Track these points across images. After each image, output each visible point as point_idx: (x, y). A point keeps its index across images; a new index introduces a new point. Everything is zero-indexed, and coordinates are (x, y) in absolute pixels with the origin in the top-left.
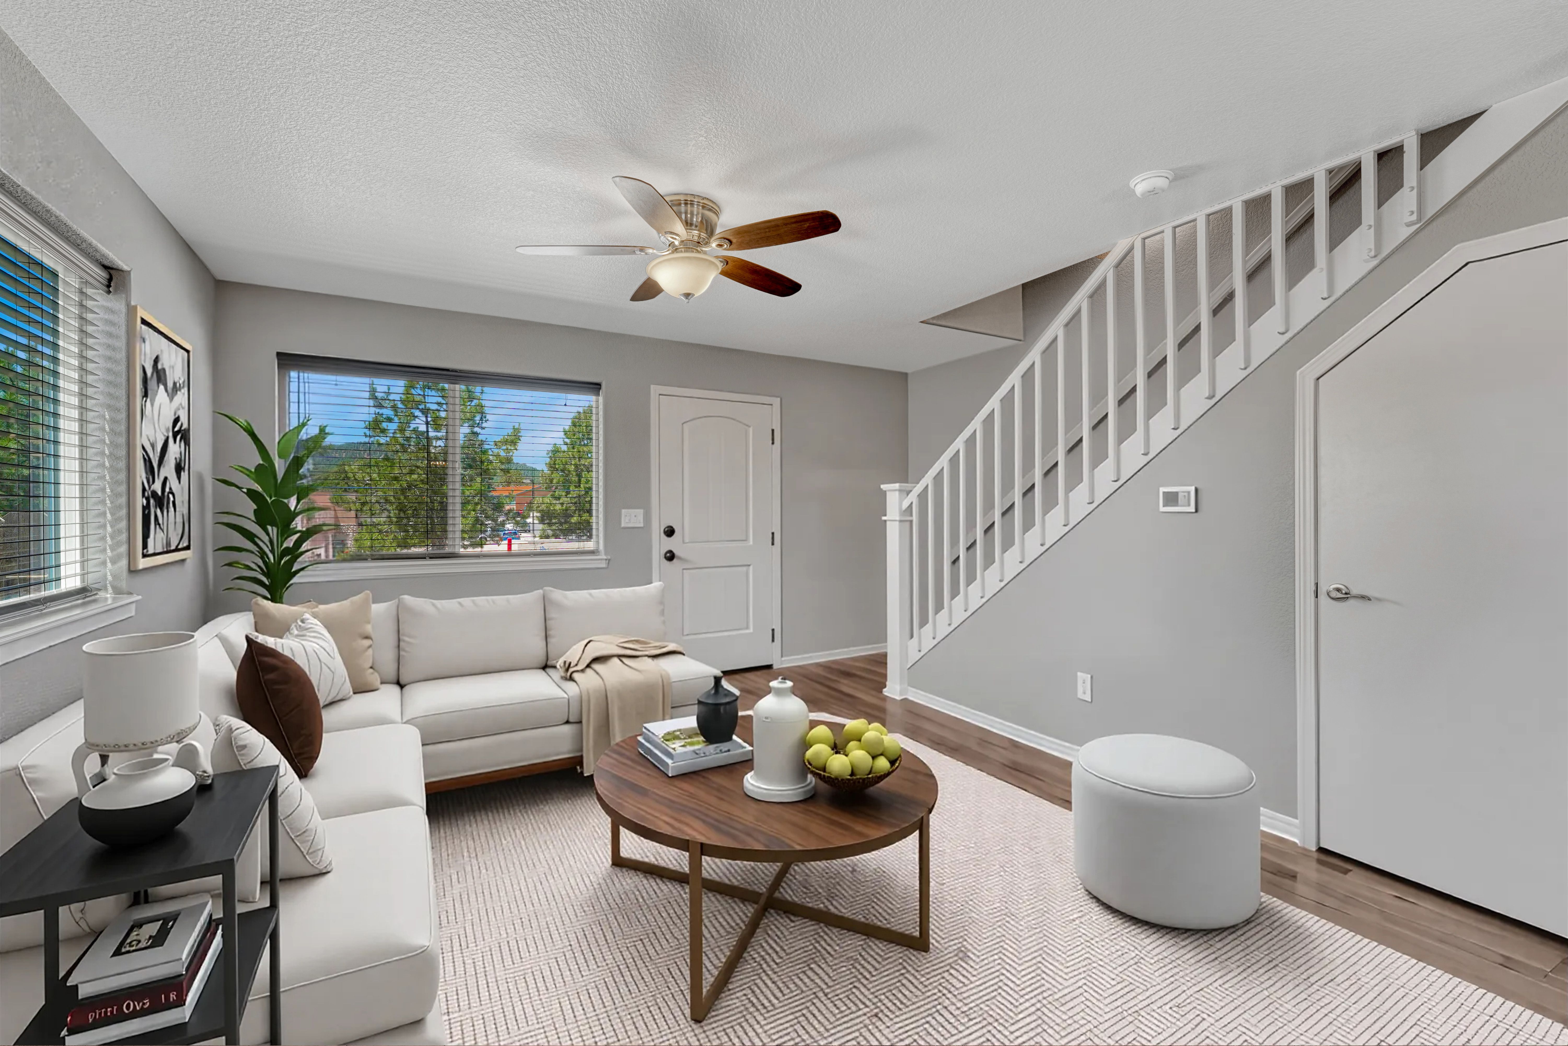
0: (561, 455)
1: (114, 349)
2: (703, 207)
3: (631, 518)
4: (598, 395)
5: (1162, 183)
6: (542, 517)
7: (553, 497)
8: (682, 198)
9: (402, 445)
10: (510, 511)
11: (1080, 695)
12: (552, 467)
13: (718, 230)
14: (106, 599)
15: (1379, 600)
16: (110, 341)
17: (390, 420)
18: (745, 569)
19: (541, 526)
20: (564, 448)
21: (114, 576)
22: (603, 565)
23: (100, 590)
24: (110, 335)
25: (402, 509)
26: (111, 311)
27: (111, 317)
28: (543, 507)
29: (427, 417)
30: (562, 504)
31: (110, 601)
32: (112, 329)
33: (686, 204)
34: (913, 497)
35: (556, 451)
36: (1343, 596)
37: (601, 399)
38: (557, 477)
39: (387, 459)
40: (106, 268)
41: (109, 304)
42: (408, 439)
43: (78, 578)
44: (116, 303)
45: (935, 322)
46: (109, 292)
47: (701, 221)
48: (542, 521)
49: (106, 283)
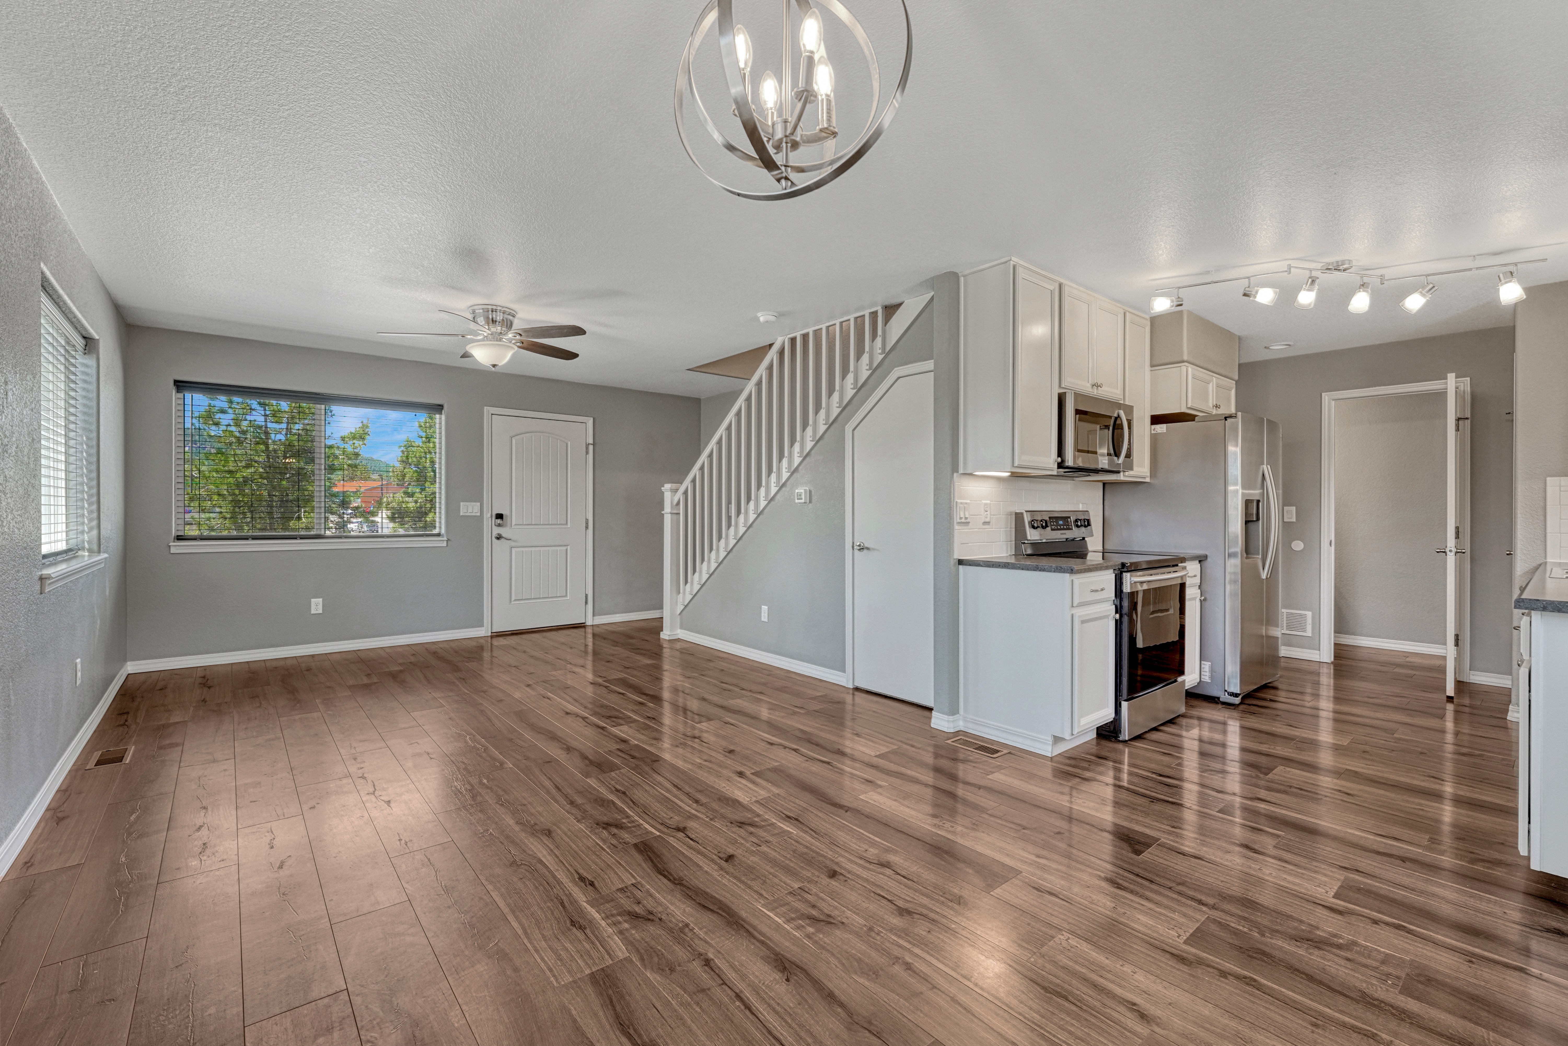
0: (414, 449)
1: (88, 391)
2: (504, 313)
3: (469, 509)
4: (441, 413)
5: (773, 319)
6: (393, 514)
7: (406, 493)
8: (490, 307)
9: (238, 438)
10: (357, 508)
11: (763, 619)
12: (405, 462)
13: (515, 326)
14: (83, 556)
15: (874, 549)
16: (85, 386)
17: (223, 411)
18: (565, 548)
19: (391, 525)
20: (419, 442)
21: (89, 542)
22: (445, 544)
23: (79, 550)
24: (85, 381)
25: (236, 503)
26: (87, 366)
27: (86, 370)
28: (394, 504)
29: (265, 410)
30: (416, 502)
31: (86, 559)
32: (87, 378)
33: (492, 311)
34: (679, 495)
35: (409, 445)
36: (861, 549)
37: (443, 417)
38: (410, 472)
39: (219, 452)
40: (84, 337)
41: (85, 361)
42: (244, 432)
43: (64, 543)
44: (91, 361)
45: (698, 369)
46: (85, 354)
47: (503, 320)
48: (392, 519)
49: (84, 347)
